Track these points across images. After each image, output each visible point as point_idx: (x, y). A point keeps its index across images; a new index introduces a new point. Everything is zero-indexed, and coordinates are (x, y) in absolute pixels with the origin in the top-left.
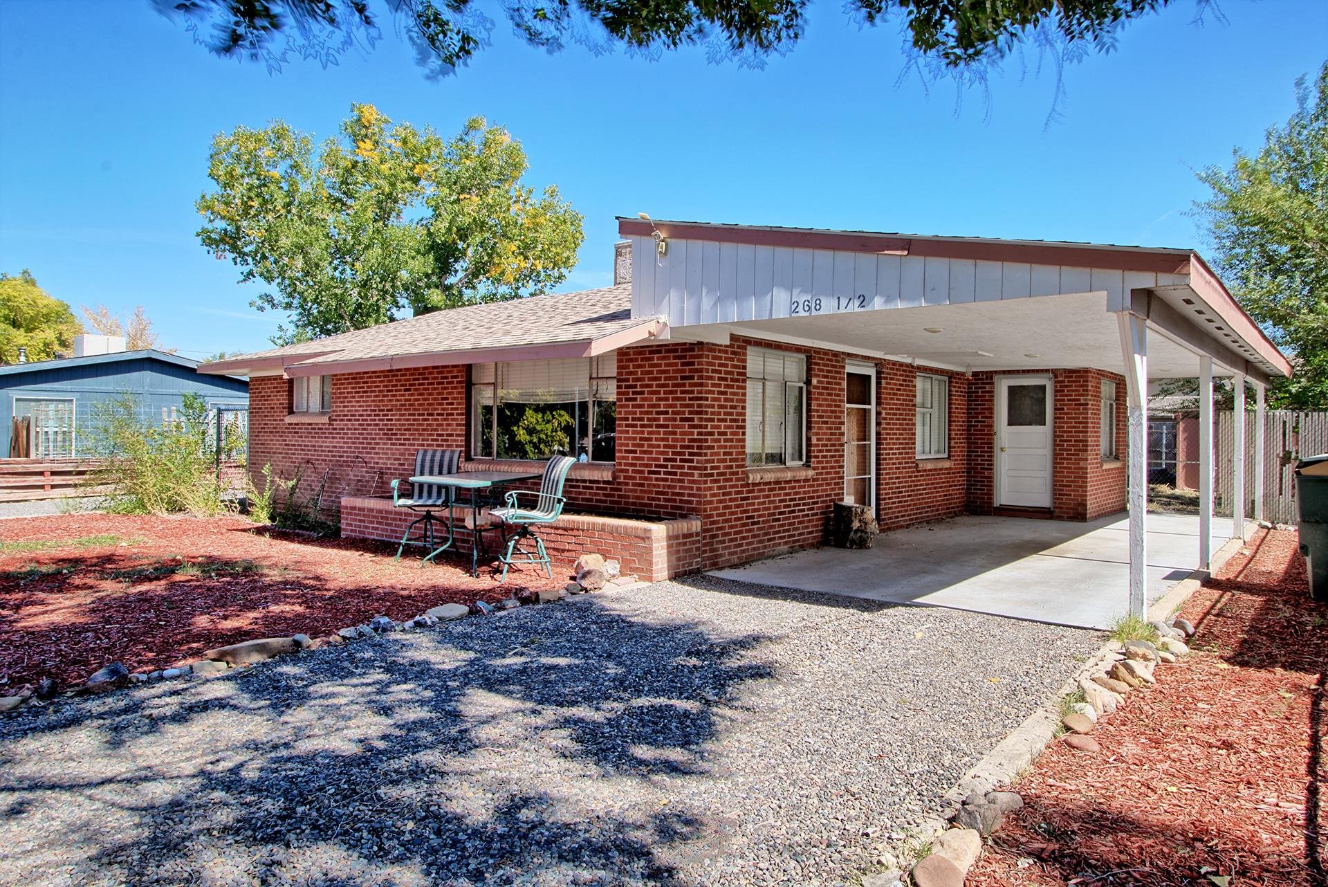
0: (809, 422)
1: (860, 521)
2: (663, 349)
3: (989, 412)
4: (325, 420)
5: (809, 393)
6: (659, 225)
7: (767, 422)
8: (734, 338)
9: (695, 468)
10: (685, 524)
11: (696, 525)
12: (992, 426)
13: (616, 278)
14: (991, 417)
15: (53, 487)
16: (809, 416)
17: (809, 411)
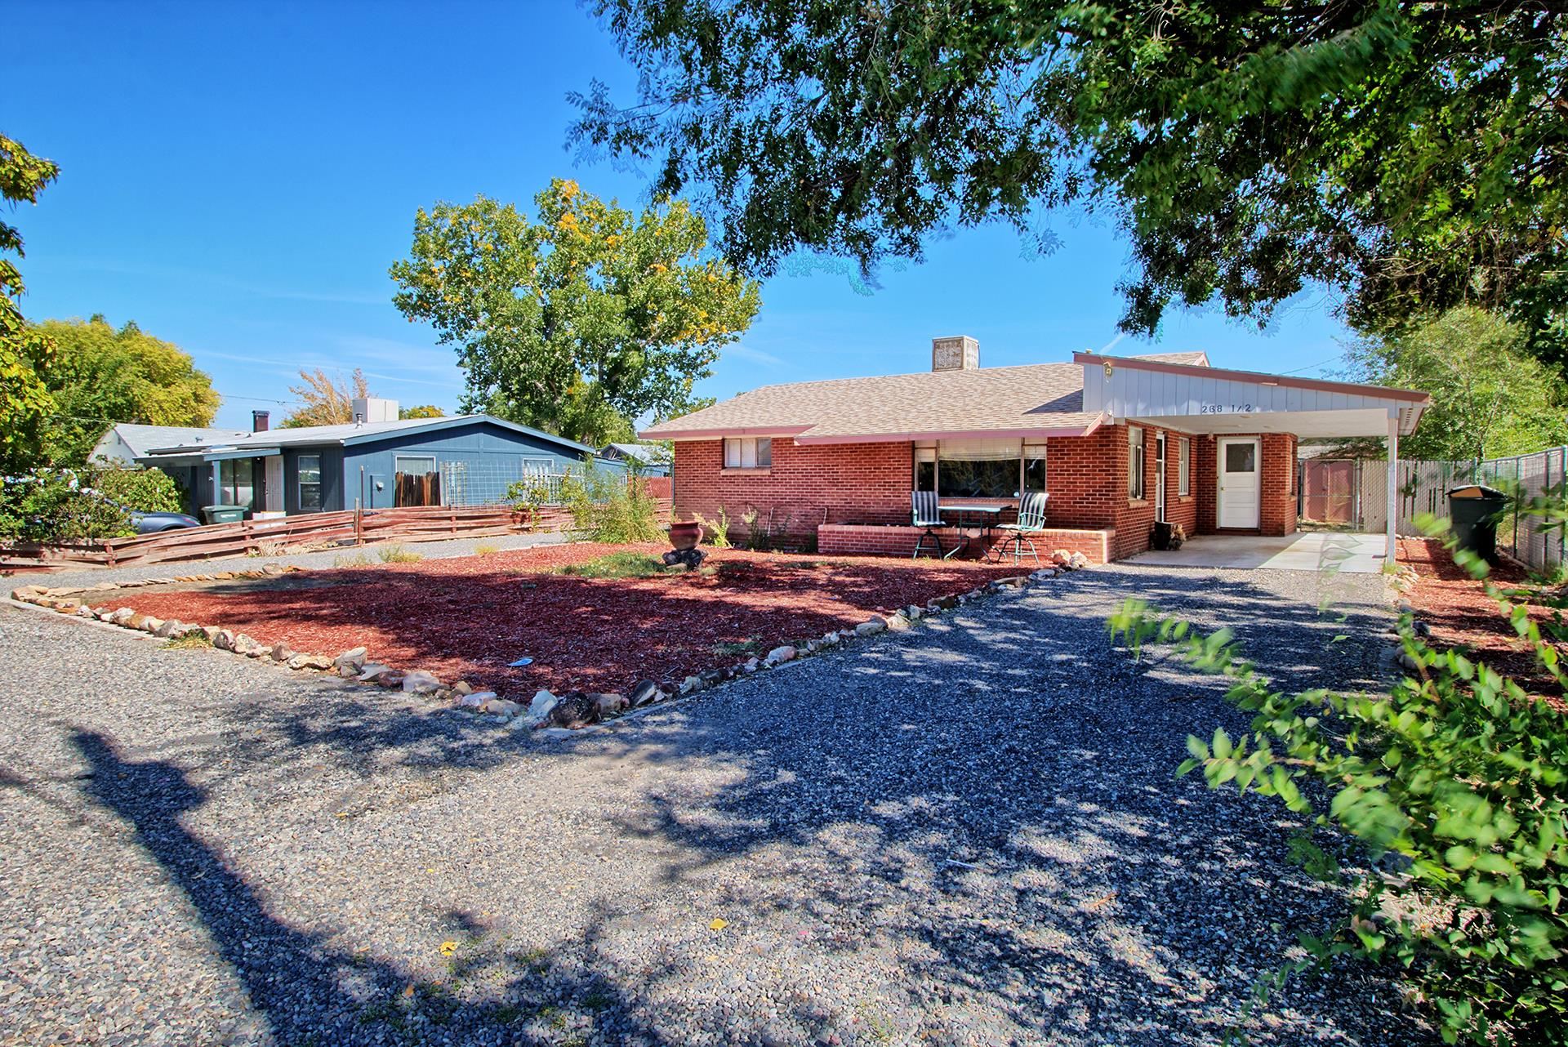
0: (1144, 471)
1: (1175, 534)
3: (1214, 463)
4: (767, 472)
5: (1144, 453)
6: (1106, 358)
12: (1216, 473)
13: (934, 365)
14: (1216, 467)
15: (458, 529)
16: (1144, 468)
17: (1144, 464)
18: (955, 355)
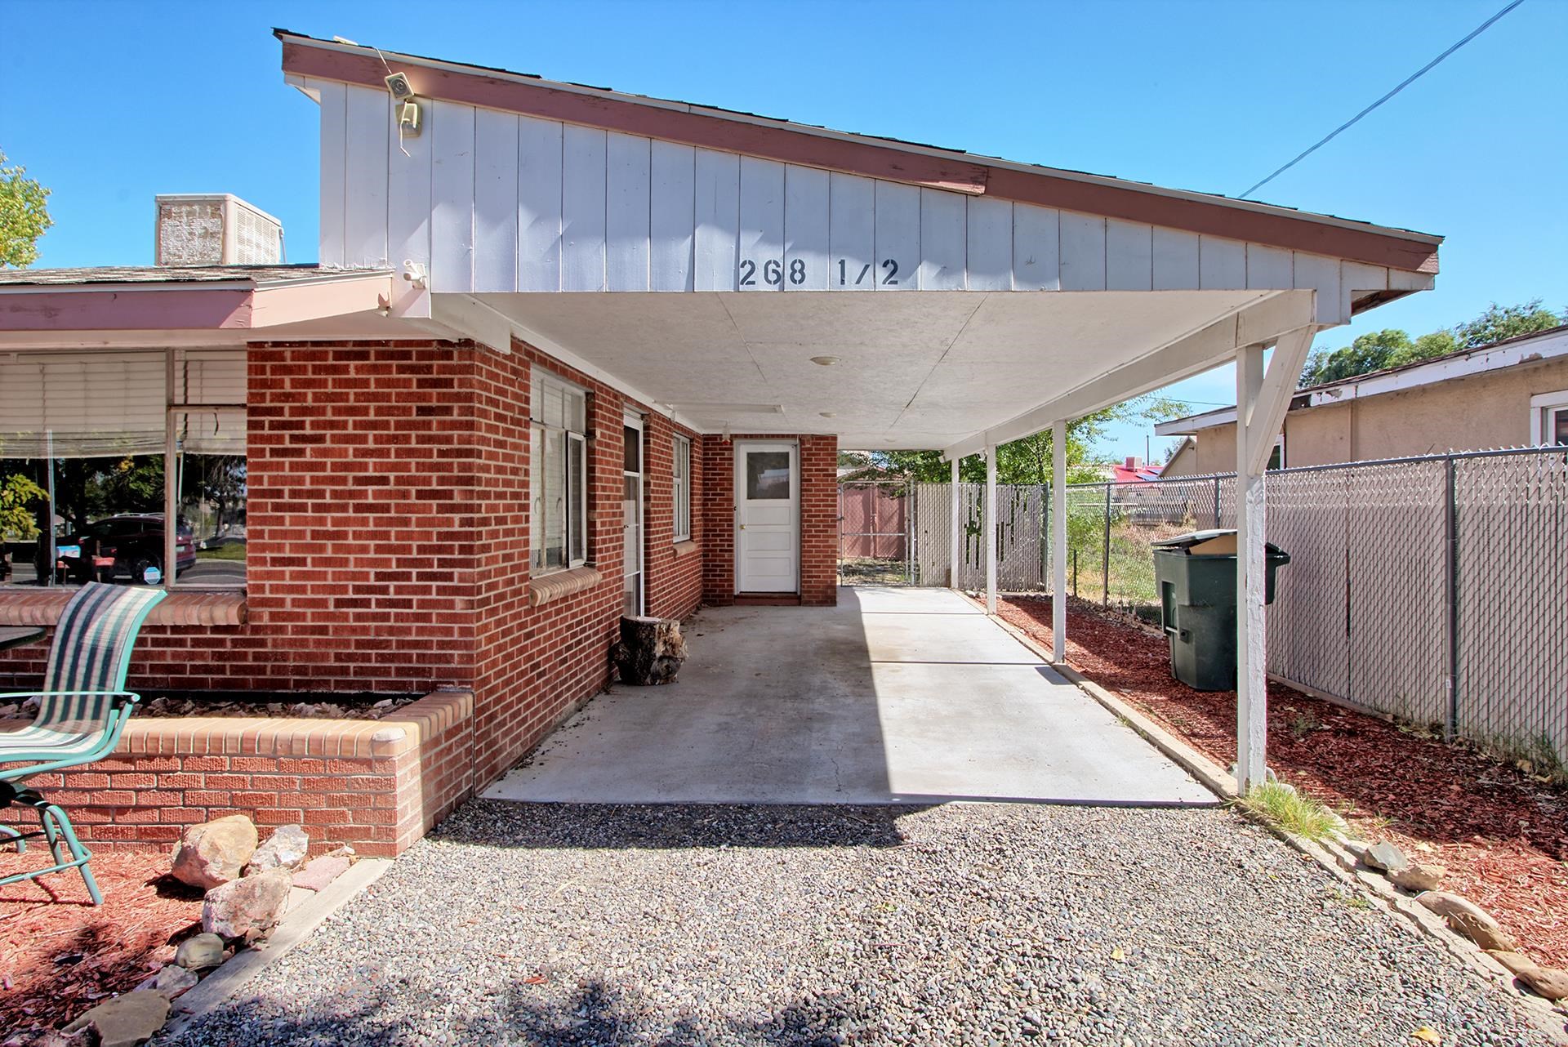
0: (591, 498)
1: (665, 643)
2: (372, 350)
3: (728, 484)
5: (590, 451)
7: (547, 498)
8: (516, 344)
9: (457, 591)
10: (449, 708)
11: (465, 705)
12: (732, 500)
14: (731, 489)
16: (591, 488)
17: (591, 479)
18: (208, 234)
